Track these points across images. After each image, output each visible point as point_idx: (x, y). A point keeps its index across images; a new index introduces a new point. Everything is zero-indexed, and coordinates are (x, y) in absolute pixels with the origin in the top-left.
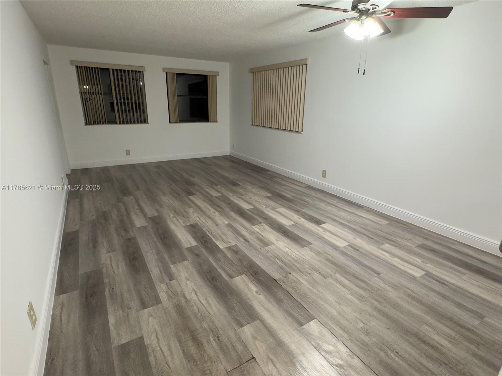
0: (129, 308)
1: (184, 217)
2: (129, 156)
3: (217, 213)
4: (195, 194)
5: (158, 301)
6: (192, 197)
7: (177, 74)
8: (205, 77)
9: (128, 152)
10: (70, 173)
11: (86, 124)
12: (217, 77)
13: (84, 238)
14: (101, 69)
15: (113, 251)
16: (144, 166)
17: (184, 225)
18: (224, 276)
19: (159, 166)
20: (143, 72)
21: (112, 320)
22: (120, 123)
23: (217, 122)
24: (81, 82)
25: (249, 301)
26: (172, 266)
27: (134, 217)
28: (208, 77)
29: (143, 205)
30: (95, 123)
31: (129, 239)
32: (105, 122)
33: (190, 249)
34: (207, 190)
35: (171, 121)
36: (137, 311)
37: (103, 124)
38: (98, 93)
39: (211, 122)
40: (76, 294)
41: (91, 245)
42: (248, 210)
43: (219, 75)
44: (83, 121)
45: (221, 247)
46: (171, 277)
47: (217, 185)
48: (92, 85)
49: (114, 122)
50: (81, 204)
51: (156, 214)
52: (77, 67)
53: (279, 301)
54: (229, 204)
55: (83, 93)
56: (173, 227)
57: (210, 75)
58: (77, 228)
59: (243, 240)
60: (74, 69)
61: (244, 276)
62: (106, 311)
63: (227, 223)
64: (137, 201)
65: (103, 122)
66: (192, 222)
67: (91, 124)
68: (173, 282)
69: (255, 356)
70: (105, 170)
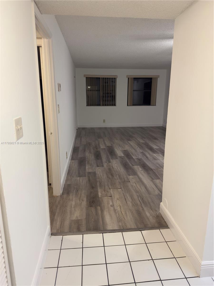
0: (93, 166)
1: (122, 147)
2: (104, 123)
3: (138, 148)
4: (131, 141)
5: (103, 166)
6: (129, 142)
7: (134, 78)
8: (151, 79)
9: (104, 121)
10: (77, 128)
11: (87, 105)
12: (158, 78)
13: (81, 148)
14: (96, 78)
15: (90, 153)
16: (111, 129)
17: (121, 150)
18: (130, 165)
19: (119, 129)
20: (116, 78)
21: (87, 167)
22: (102, 105)
23: (155, 105)
24: (87, 85)
25: (136, 171)
26: (111, 160)
27: (101, 145)
28: (153, 79)
29: (106, 142)
30: (91, 105)
31: (97, 151)
32: (95, 105)
33: (120, 157)
34: (139, 140)
35: (128, 105)
36: (96, 167)
37: (94, 106)
38: (94, 90)
39: (152, 105)
40: (77, 161)
41: (83, 151)
42: (155, 149)
43: (159, 77)
44: (86, 104)
45: (134, 158)
46: (110, 162)
47: (145, 138)
48: (92, 86)
49: (100, 105)
50: (81, 139)
51: (110, 145)
52: (86, 77)
53: (148, 174)
54: (147, 146)
55: (87, 90)
56: (116, 150)
57: (153, 78)
58: (79, 146)
59: (145, 157)
60: (85, 78)
61: (139, 166)
62: (86, 165)
63: (141, 151)
64: (104, 141)
65: (94, 105)
66: (125, 149)
67: (89, 106)
68: (110, 163)
69: (130, 181)
70: (92, 129)
